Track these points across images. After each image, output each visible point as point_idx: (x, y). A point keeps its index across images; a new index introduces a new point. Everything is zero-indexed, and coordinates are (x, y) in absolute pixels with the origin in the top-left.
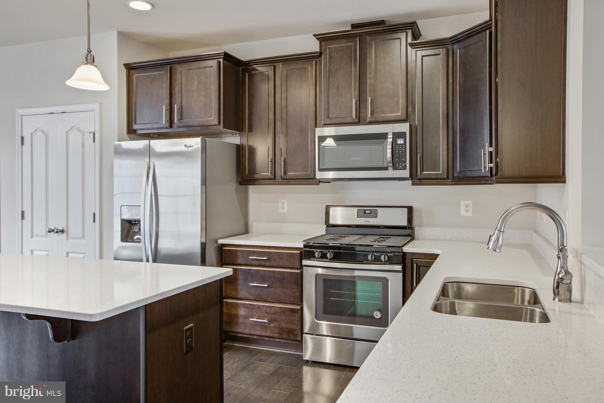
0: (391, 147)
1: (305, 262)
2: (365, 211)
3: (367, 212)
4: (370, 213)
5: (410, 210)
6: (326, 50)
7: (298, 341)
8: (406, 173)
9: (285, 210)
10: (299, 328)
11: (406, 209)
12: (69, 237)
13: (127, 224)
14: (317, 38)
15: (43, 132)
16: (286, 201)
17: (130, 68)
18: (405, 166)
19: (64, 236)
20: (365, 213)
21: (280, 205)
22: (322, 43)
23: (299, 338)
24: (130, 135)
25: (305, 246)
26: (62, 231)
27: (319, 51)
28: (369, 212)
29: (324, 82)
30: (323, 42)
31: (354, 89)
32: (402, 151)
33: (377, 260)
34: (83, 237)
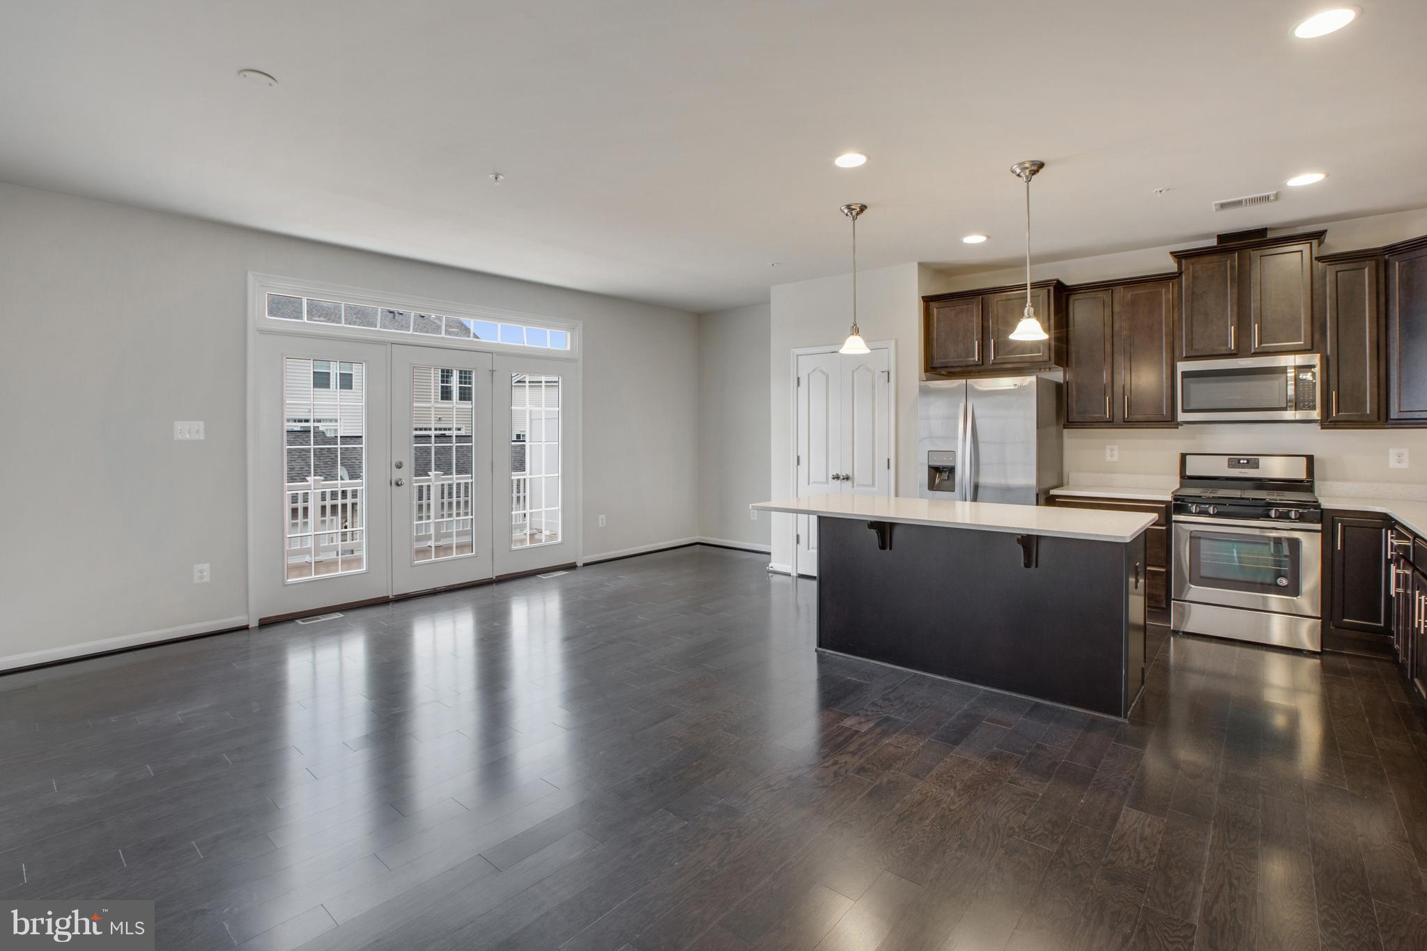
0: (1293, 382)
1: (1175, 517)
2: (1239, 460)
3: (1242, 461)
4: (1248, 463)
5: (1310, 459)
6: (1187, 269)
7: (1162, 608)
8: (1316, 414)
9: (1116, 458)
10: (1163, 593)
11: (1305, 459)
12: (855, 485)
13: (933, 471)
14: (1174, 256)
15: (822, 372)
16: (1116, 447)
17: (928, 300)
18: (1315, 406)
19: (849, 483)
20: (1239, 463)
21: (1108, 452)
22: (1181, 262)
23: (1164, 606)
24: (927, 374)
25: (1176, 499)
26: (847, 478)
27: (1176, 271)
28: (1245, 461)
29: (1186, 308)
30: (1184, 261)
31: (1231, 314)
32: (1309, 387)
33: (1284, 517)
34: (873, 484)
